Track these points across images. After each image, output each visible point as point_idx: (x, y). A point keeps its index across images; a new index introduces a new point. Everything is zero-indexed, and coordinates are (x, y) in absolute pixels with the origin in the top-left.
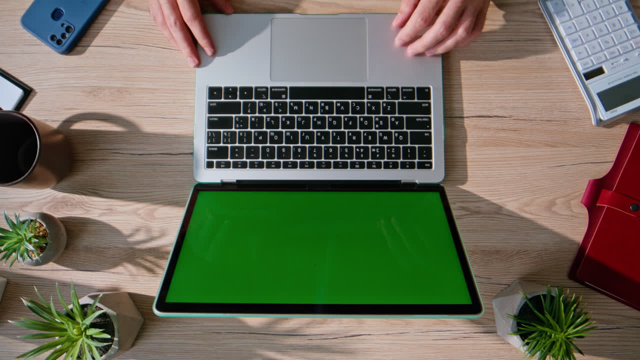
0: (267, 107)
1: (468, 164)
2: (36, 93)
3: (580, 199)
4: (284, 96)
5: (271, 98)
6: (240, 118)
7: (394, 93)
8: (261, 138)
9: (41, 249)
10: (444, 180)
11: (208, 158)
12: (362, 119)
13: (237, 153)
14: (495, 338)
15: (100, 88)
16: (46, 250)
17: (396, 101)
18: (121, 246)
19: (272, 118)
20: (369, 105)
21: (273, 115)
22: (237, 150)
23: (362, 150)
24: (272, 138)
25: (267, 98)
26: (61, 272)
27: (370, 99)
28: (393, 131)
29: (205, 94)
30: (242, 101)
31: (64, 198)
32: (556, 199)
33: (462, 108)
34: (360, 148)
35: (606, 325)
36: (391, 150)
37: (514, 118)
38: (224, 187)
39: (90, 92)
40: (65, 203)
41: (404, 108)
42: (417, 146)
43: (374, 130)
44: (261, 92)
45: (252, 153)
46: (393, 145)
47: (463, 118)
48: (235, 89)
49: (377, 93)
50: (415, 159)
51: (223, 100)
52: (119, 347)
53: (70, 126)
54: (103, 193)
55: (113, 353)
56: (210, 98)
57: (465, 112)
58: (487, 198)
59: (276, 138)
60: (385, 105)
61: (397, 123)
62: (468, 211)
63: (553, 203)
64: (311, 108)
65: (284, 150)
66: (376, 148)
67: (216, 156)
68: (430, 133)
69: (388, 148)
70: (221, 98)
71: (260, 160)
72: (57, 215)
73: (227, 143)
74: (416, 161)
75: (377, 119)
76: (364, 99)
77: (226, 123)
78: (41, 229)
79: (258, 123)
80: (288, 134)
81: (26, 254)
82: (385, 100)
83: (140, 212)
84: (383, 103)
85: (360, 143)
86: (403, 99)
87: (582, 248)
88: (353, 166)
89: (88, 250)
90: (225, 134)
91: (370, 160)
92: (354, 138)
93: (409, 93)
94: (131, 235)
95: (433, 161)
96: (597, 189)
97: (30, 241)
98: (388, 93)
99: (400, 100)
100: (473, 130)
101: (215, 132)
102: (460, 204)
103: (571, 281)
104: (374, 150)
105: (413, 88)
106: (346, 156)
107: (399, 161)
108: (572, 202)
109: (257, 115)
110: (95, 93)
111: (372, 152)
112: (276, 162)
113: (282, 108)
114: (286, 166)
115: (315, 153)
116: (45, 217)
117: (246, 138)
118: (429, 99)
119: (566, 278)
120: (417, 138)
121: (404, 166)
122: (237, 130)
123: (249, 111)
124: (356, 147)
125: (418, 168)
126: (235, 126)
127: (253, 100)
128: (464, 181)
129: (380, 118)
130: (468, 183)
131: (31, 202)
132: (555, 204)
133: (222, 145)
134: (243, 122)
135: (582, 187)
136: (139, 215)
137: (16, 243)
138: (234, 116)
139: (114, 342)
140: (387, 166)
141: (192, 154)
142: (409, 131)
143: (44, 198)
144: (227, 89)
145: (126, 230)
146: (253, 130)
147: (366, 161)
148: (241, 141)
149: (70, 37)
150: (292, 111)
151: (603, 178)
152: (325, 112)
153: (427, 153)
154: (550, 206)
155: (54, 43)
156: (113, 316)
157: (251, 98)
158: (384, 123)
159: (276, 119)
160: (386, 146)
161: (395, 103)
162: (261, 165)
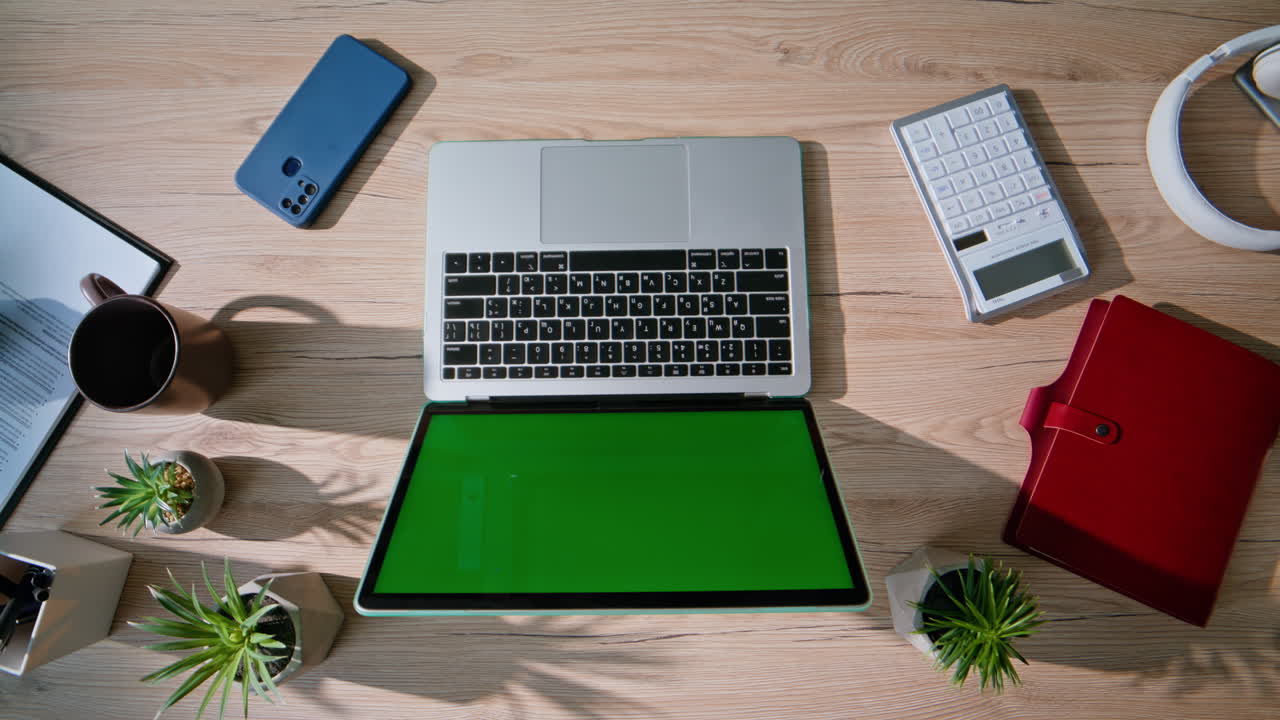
0: (535, 284)
1: (848, 366)
2: (179, 266)
3: (1019, 418)
4: (561, 266)
5: (542, 270)
6: (495, 301)
7: (731, 258)
8: (526, 331)
9: (185, 508)
10: (810, 393)
11: (447, 361)
12: (682, 300)
13: (490, 354)
14: (890, 637)
15: (276, 257)
16: (191, 510)
17: (735, 271)
18: (310, 501)
19: (544, 300)
20: (692, 277)
21: (544, 295)
22: (490, 350)
23: (683, 347)
24: (543, 330)
25: (536, 270)
26: (214, 543)
27: (694, 268)
28: (730, 317)
29: (441, 264)
30: (497, 274)
31: (220, 427)
32: (980, 419)
33: (837, 280)
34: (679, 344)
35: (1063, 614)
36: (728, 347)
37: (915, 295)
38: (471, 407)
39: (262, 265)
40: (222, 435)
41: (746, 282)
42: (767, 339)
43: (700, 316)
44: (526, 261)
45: (514, 353)
46: (731, 338)
47: (838, 295)
48: (486, 256)
49: (705, 259)
50: (765, 359)
51: (468, 274)
52: (303, 660)
53: (232, 316)
54: (277, 418)
55: (292, 670)
56: (448, 271)
57: (840, 287)
58: (879, 419)
59: (550, 330)
60: (716, 277)
61: (736, 304)
62: (847, 439)
63: (976, 425)
64: (604, 283)
65: (562, 349)
66: (704, 343)
67: (458, 359)
68: (788, 319)
69: (723, 343)
70: (465, 271)
71: (526, 365)
72: (210, 454)
73: (475, 339)
74: (767, 362)
75: (705, 299)
76: (684, 268)
77: (473, 309)
78: (184, 477)
79: (522, 308)
80: (569, 324)
81: (158, 517)
82: (717, 270)
83: (339, 447)
84: (714, 273)
85: (680, 337)
86: (744, 267)
87: (1024, 491)
88: (669, 372)
89: (259, 507)
90: (472, 325)
91: (696, 362)
92: (671, 329)
93: (753, 258)
94: (324, 484)
95: (793, 361)
96: (1044, 401)
97: (164, 495)
98: (721, 258)
99: (741, 270)
100: (853, 314)
101: (456, 323)
102: (834, 430)
103: (1007, 546)
104: (701, 347)
105: (760, 251)
106: (659, 356)
107: (740, 363)
108: (1007, 423)
109: (521, 295)
110: (271, 266)
111: (698, 350)
112: (550, 368)
113: (559, 284)
114: (566, 373)
115: (610, 353)
116: (191, 458)
117: (504, 331)
118: (785, 266)
119: (999, 541)
120: (767, 328)
121: (747, 371)
122: (490, 320)
123: (508, 290)
124: (674, 343)
125: (770, 374)
126: (488, 313)
127: (515, 273)
128: (841, 392)
129: (711, 298)
130: (846, 397)
131: (169, 436)
132: (980, 427)
133: (466, 342)
134: (499, 307)
135: (1020, 401)
136: (337, 452)
137: (144, 499)
138: (485, 297)
139: (295, 653)
140: (721, 371)
141: (420, 357)
142: (754, 316)
143: (193, 428)
144: (474, 256)
145: (315, 475)
146: (514, 320)
147: (689, 364)
148: (496, 337)
149: (312, 201)
150: (575, 289)
151: (1053, 385)
152: (625, 289)
153: (783, 350)
154: (972, 430)
155: (288, 211)
156: (293, 612)
157: (512, 270)
158: (716, 305)
159: (550, 301)
160: (719, 340)
161: (732, 274)
162: (527, 373)
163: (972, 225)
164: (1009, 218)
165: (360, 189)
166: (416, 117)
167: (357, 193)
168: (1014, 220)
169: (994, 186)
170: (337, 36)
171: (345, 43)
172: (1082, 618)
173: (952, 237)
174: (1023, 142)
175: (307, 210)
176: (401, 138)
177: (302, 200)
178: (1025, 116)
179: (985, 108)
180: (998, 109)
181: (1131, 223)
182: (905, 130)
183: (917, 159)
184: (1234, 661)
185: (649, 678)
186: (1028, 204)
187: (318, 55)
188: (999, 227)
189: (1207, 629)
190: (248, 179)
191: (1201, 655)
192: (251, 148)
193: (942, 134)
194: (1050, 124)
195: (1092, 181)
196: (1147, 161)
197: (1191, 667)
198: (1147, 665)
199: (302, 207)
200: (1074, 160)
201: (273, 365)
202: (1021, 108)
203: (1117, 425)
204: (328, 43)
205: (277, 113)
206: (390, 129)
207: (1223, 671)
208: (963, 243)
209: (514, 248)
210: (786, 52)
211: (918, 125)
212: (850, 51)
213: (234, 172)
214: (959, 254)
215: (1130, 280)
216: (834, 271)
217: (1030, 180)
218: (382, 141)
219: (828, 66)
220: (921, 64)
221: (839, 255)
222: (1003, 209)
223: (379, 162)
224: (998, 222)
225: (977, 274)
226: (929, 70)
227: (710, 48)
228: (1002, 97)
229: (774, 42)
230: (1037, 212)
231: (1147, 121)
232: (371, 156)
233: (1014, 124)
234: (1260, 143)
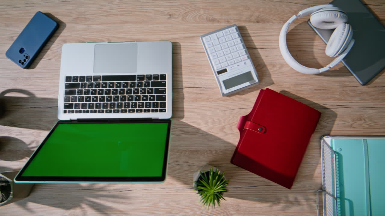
0: (91, 85)
1: (185, 110)
3: (236, 126)
4: (99, 80)
5: (94, 81)
6: (79, 90)
7: (149, 77)
8: (88, 99)
10: (173, 117)
11: (65, 108)
12: (134, 90)
13: (77, 106)
15: (18, 77)
17: (150, 81)
18: (25, 149)
19: (93, 90)
20: (138, 83)
21: (94, 88)
23: (134, 104)
24: (93, 99)
25: (91, 81)
27: (138, 80)
28: (148, 95)
29: (64, 79)
30: (80, 82)
32: (225, 125)
33: (182, 84)
35: (249, 185)
36: (147, 104)
37: (206, 88)
38: (71, 122)
39: (14, 80)
41: (154, 84)
42: (159, 102)
43: (139, 95)
44: (89, 78)
45: (84, 106)
46: (148, 101)
47: (183, 88)
48: (77, 77)
49: (141, 78)
50: (158, 107)
51: (72, 82)
52: (13, 196)
53: (4, 95)
54: (16, 125)
55: (10, 199)
56: (66, 82)
57: (183, 86)
58: (194, 126)
59: (95, 99)
61: (150, 91)
62: (183, 132)
63: (223, 128)
64: (111, 85)
65: (98, 105)
67: (68, 108)
68: (165, 95)
70: (71, 81)
71: (88, 109)
73: (73, 102)
74: (159, 108)
75: (141, 90)
76: (135, 80)
77: (72, 93)
79: (87, 92)
80: (101, 97)
82: (145, 81)
83: (34, 133)
84: (144, 82)
85: (133, 101)
86: (153, 80)
87: (237, 148)
88: (130, 111)
89: (10, 151)
90: (72, 97)
91: (137, 108)
92: (130, 98)
93: (156, 77)
94: (29, 145)
95: (167, 108)
96: (245, 119)
98: (146, 77)
99: (152, 81)
100: (187, 94)
101: (68, 97)
102: (180, 129)
103: (232, 164)
104: (139, 104)
105: (158, 75)
106: (127, 107)
107: (151, 109)
108: (233, 127)
109: (87, 89)
110: (16, 80)
111: (138, 105)
112: (95, 110)
113: (98, 85)
114: (99, 112)
115: (112, 106)
117: (81, 99)
118: (165, 80)
119: (230, 163)
120: (159, 98)
121: (153, 111)
122: (78, 96)
123: (83, 87)
124: (131, 103)
125: (160, 112)
126: (77, 94)
127: (85, 82)
128: (182, 117)
129: (143, 89)
130: (184, 119)
132: (225, 128)
133: (71, 102)
134: (80, 92)
135: (237, 120)
136: (34, 135)
138: (76, 89)
139: (11, 194)
140: (145, 111)
141: (57, 107)
142: (156, 95)
144: (74, 77)
145: (27, 142)
146: (85, 96)
147: (135, 109)
148: (79, 101)
149: (28, 61)
150: (103, 87)
151: (247, 116)
152: (117, 87)
153: (164, 105)
154: (222, 129)
155: (20, 64)
156: (11, 182)
157: (85, 81)
158: (144, 92)
159: (95, 90)
160: (145, 102)
161: (149, 82)
162: (88, 112)
163: (223, 67)
164: (234, 65)
165: (43, 57)
166: (60, 36)
167: (42, 58)
168: (236, 65)
169: (230, 55)
170: (37, 12)
171: (39, 14)
172: (255, 186)
173: (216, 71)
174: (240, 42)
175: (26, 63)
176: (55, 42)
177: (25, 60)
178: (241, 34)
179: (228, 31)
180: (233, 32)
181: (274, 66)
182: (204, 38)
183: (207, 47)
184: (301, 199)
185: (122, 203)
186: (240, 60)
187: (31, 17)
188: (231, 67)
189: (292, 189)
190: (9, 54)
191: (291, 197)
192: (10, 45)
193: (215, 39)
194: (250, 36)
195: (262, 53)
196: (279, 47)
197: (288, 201)
198: (275, 201)
199: (25, 63)
200: (257, 47)
201: (15, 109)
202: (240, 31)
203: (265, 128)
204: (35, 13)
205: (18, 35)
206: (52, 40)
207: (298, 202)
208: (219, 73)
209: (85, 74)
210: (170, 15)
211: (208, 37)
212: (189, 15)
213: (5, 52)
214: (218, 76)
215: (273, 83)
216: (182, 81)
217: (241, 53)
218: (49, 43)
219: (182, 19)
220: (211, 19)
221: (183, 76)
222: (232, 62)
223: (48, 49)
224: (232, 66)
225: (224, 82)
226: (213, 20)
227: (148, 14)
228: (234, 28)
229: (167, 12)
230: (243, 63)
231: (279, 35)
232: (46, 47)
233: (237, 36)
234: (315, 42)
